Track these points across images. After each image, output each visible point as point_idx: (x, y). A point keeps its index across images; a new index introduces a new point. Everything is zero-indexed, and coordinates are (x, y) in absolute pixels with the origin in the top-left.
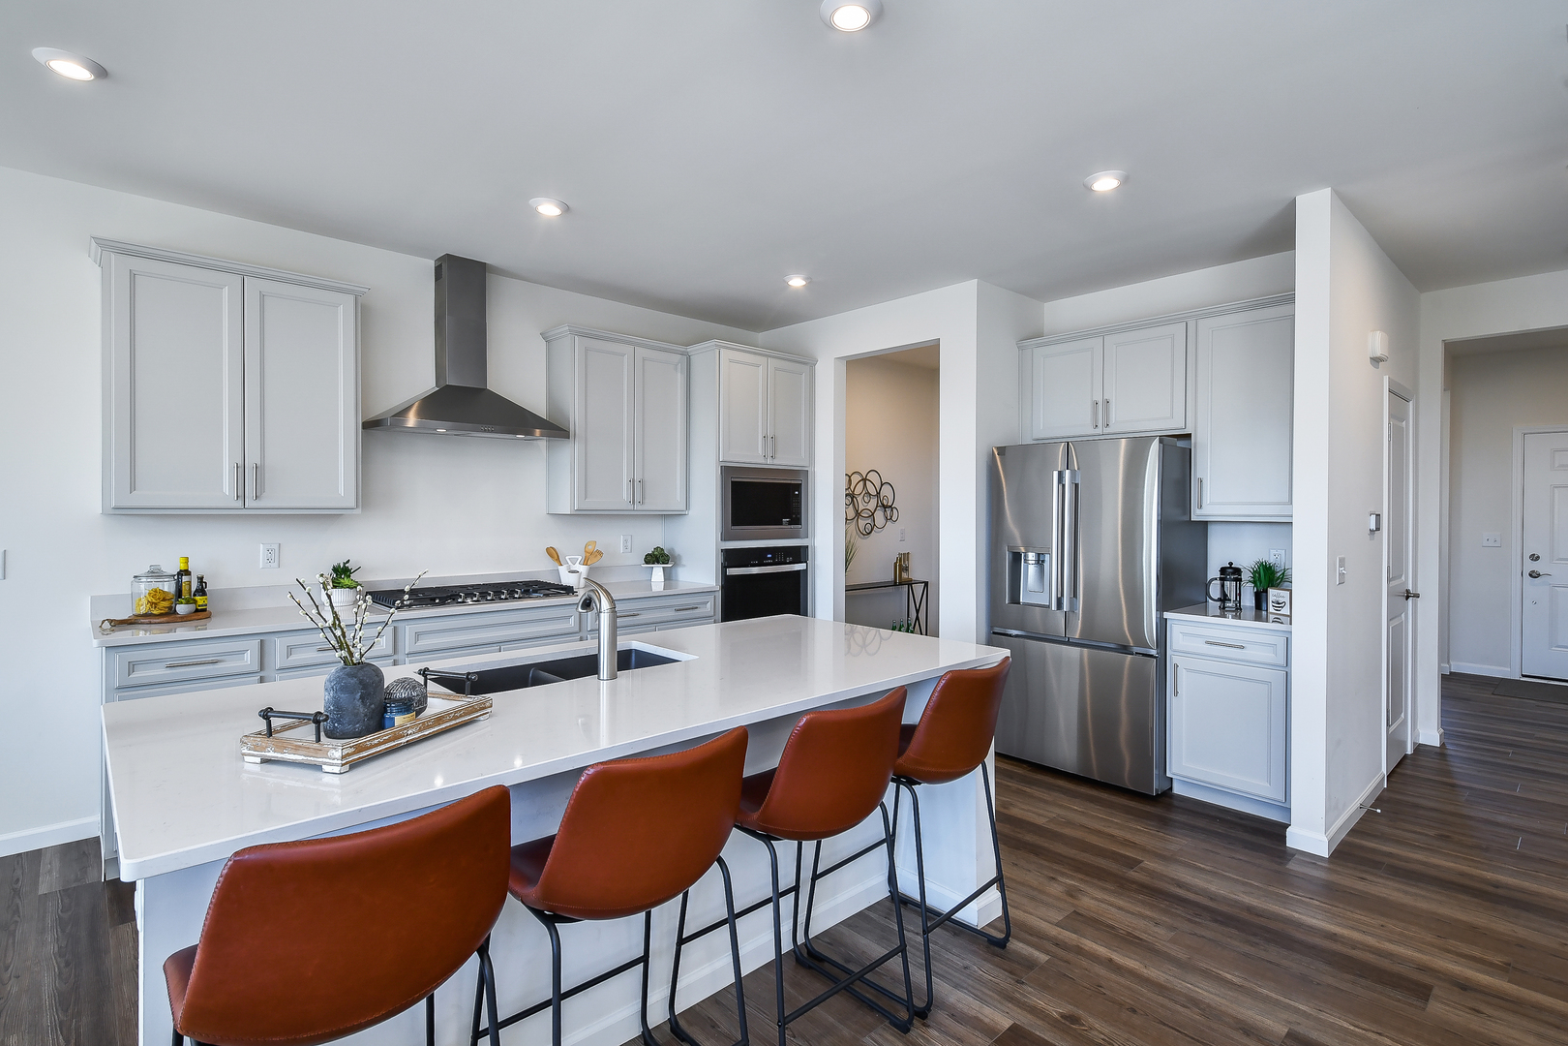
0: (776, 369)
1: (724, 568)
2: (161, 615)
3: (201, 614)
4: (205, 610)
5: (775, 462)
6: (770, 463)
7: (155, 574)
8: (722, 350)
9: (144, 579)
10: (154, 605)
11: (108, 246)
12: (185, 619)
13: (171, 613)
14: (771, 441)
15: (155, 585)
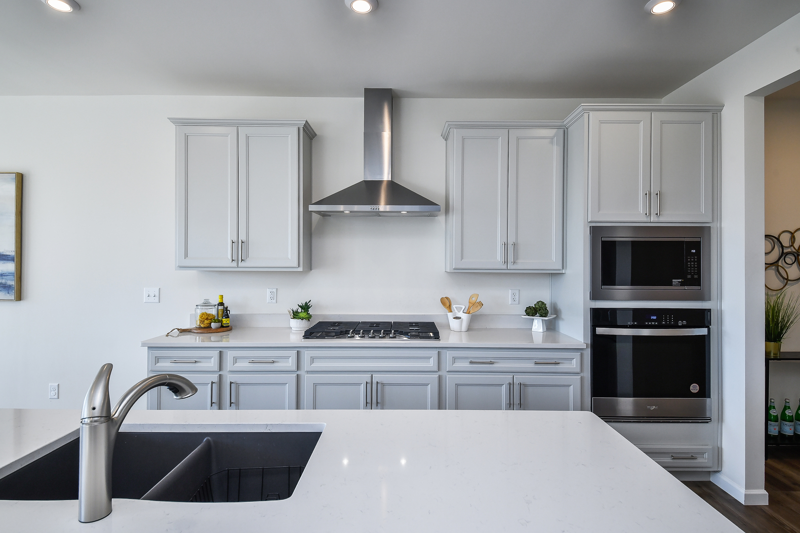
0: (662, 122)
1: (594, 326)
2: (205, 328)
3: (225, 328)
4: (228, 326)
5: (662, 219)
6: (654, 220)
7: (206, 304)
8: (591, 113)
9: (199, 307)
10: (202, 322)
11: (176, 121)
12: (216, 331)
13: (209, 327)
14: (656, 198)
15: (204, 311)
